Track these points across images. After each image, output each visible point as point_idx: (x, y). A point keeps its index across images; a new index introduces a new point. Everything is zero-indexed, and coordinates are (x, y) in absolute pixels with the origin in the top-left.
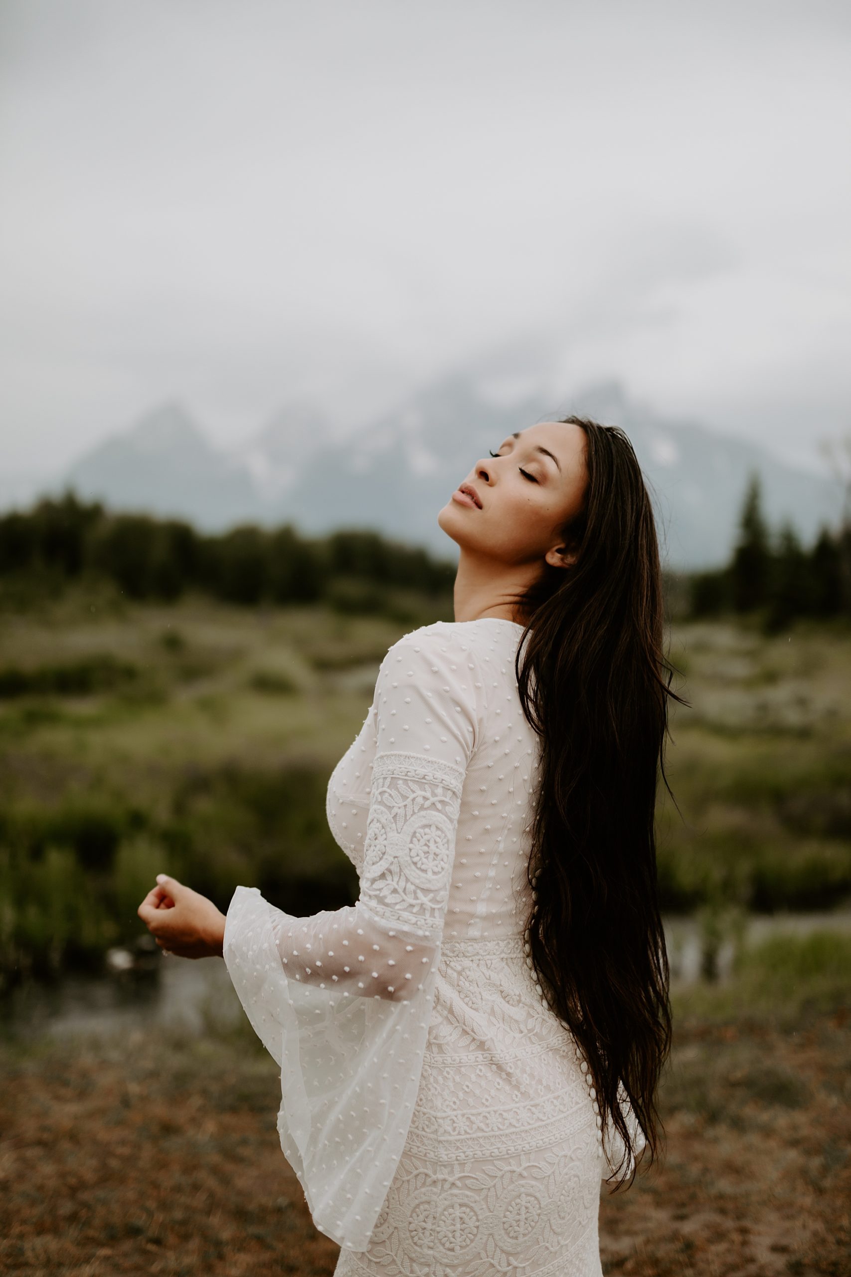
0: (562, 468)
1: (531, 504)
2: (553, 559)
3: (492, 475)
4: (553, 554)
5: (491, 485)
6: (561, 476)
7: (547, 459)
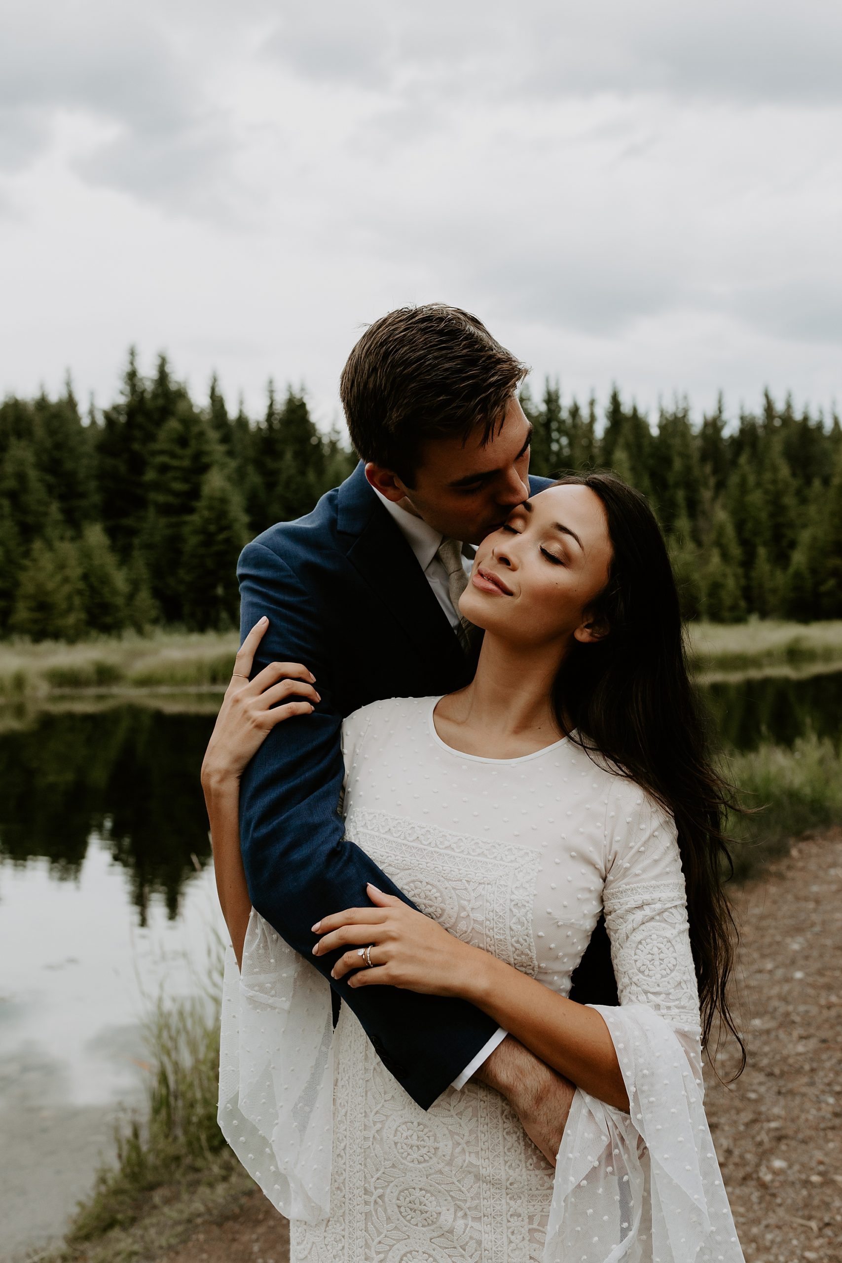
0: (584, 545)
1: (559, 587)
2: (583, 636)
3: (513, 559)
4: (582, 630)
5: (514, 569)
6: (585, 555)
7: (568, 538)
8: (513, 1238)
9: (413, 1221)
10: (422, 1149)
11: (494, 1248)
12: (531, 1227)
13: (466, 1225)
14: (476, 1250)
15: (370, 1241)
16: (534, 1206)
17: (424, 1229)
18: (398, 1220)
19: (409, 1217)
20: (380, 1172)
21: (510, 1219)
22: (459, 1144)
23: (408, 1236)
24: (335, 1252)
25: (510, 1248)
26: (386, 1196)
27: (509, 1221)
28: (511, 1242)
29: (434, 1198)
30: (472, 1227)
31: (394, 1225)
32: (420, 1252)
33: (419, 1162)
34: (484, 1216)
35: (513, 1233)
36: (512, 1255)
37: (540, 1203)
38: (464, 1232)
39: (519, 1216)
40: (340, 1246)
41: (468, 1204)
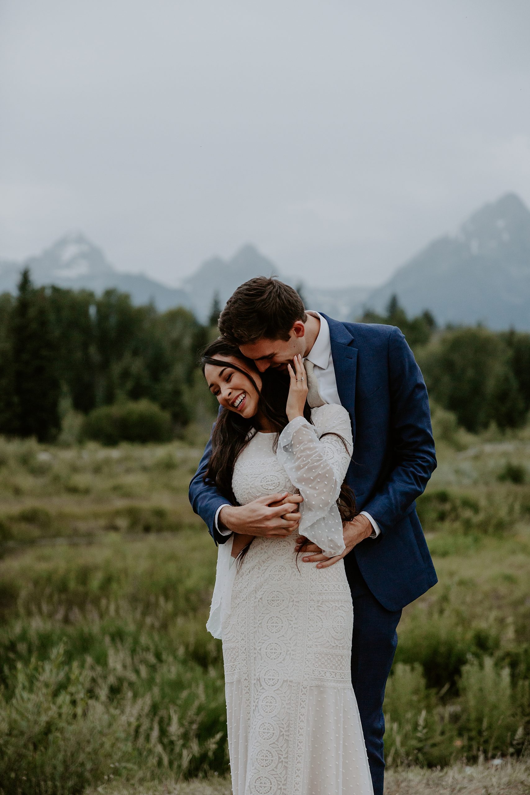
8: (310, 609)
9: (273, 605)
10: (279, 575)
11: (303, 612)
12: (318, 605)
13: (293, 604)
14: (296, 614)
15: (256, 617)
16: (319, 597)
17: (277, 608)
18: (267, 606)
19: (271, 604)
20: (262, 588)
21: (310, 602)
22: (294, 572)
23: (271, 611)
24: (242, 625)
25: (309, 613)
26: (263, 598)
27: (309, 602)
28: (310, 610)
29: (282, 594)
30: (295, 605)
31: (265, 608)
32: (275, 617)
33: (278, 581)
34: (301, 600)
35: (311, 607)
36: (310, 615)
37: (322, 596)
38: (292, 607)
39: (314, 601)
40: (244, 622)
41: (295, 596)
